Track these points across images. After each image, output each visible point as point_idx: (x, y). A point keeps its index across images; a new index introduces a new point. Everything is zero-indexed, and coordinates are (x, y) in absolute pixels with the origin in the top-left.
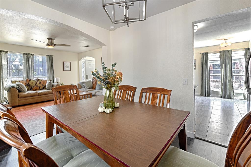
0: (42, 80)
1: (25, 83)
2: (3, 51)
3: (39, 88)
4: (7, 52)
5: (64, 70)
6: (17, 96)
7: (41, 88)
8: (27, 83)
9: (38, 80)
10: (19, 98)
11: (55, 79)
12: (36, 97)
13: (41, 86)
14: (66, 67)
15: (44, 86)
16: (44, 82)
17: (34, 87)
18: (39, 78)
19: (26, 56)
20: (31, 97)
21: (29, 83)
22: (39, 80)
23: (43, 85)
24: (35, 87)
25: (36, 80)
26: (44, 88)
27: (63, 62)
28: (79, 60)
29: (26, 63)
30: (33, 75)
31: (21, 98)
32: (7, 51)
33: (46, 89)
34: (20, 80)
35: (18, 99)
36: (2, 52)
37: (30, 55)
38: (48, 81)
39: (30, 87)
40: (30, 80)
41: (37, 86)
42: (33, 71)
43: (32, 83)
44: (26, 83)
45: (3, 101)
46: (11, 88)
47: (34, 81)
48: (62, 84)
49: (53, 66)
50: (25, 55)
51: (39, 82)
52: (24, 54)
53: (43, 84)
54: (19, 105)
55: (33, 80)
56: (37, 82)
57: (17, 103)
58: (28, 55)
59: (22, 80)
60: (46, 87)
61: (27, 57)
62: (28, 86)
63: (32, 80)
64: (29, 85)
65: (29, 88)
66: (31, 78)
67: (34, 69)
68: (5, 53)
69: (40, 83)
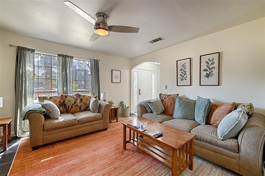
0: (84, 96)
1: (58, 101)
2: (28, 49)
3: (80, 109)
4: (33, 51)
5: (112, 82)
6: (41, 128)
7: (83, 108)
8: (62, 101)
9: (78, 96)
10: (44, 131)
11: (102, 95)
12: (74, 127)
13: (83, 105)
14: (115, 78)
15: (87, 106)
16: (87, 99)
17: (72, 107)
18: (80, 93)
19: (63, 59)
20: (65, 129)
21: (64, 101)
22: (80, 95)
23: (85, 104)
24: (74, 107)
25: (75, 96)
26: (87, 109)
27: (112, 70)
28: (131, 68)
29: (62, 69)
30: (71, 87)
31: (48, 130)
32: (35, 50)
33: (90, 110)
34: (51, 96)
35: (42, 132)
36: (27, 51)
37: (68, 57)
38: (92, 98)
39: (66, 108)
40: (66, 97)
41: (77, 106)
42: (71, 82)
43: (70, 101)
44: (60, 102)
45: (25, 131)
46: (30, 112)
47: (73, 97)
48: (111, 102)
49: (99, 75)
50: (61, 58)
51: (79, 100)
52: (59, 55)
53: (85, 102)
54: (44, 144)
55: (71, 97)
56: (76, 100)
57: (42, 140)
58: (65, 57)
59: (55, 96)
60: (90, 107)
61: (64, 61)
62: (63, 107)
63: (69, 96)
64: (65, 105)
65: (65, 110)
66: (69, 92)
67: (74, 79)
68: (31, 53)
69: (81, 100)
